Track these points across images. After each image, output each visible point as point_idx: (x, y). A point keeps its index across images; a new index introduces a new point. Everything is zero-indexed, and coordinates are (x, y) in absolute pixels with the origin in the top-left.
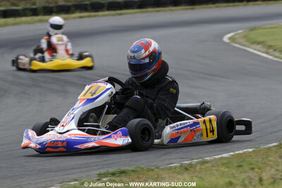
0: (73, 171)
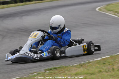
0: (34, 69)
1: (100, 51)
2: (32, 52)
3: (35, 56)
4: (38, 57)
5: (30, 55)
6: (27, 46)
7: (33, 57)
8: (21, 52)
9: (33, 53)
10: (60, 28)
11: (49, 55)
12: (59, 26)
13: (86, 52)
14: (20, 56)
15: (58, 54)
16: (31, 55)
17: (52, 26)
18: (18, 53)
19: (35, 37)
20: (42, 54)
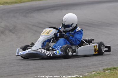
1: (110, 52)
2: (44, 49)
3: (48, 53)
4: (50, 54)
5: (42, 52)
6: (40, 42)
7: (45, 54)
8: (33, 48)
9: (46, 50)
10: (72, 27)
11: (62, 53)
12: (72, 24)
13: (96, 52)
14: (32, 52)
15: (70, 53)
16: (44, 52)
17: (65, 23)
18: (30, 48)
19: (48, 34)
20: (55, 52)
